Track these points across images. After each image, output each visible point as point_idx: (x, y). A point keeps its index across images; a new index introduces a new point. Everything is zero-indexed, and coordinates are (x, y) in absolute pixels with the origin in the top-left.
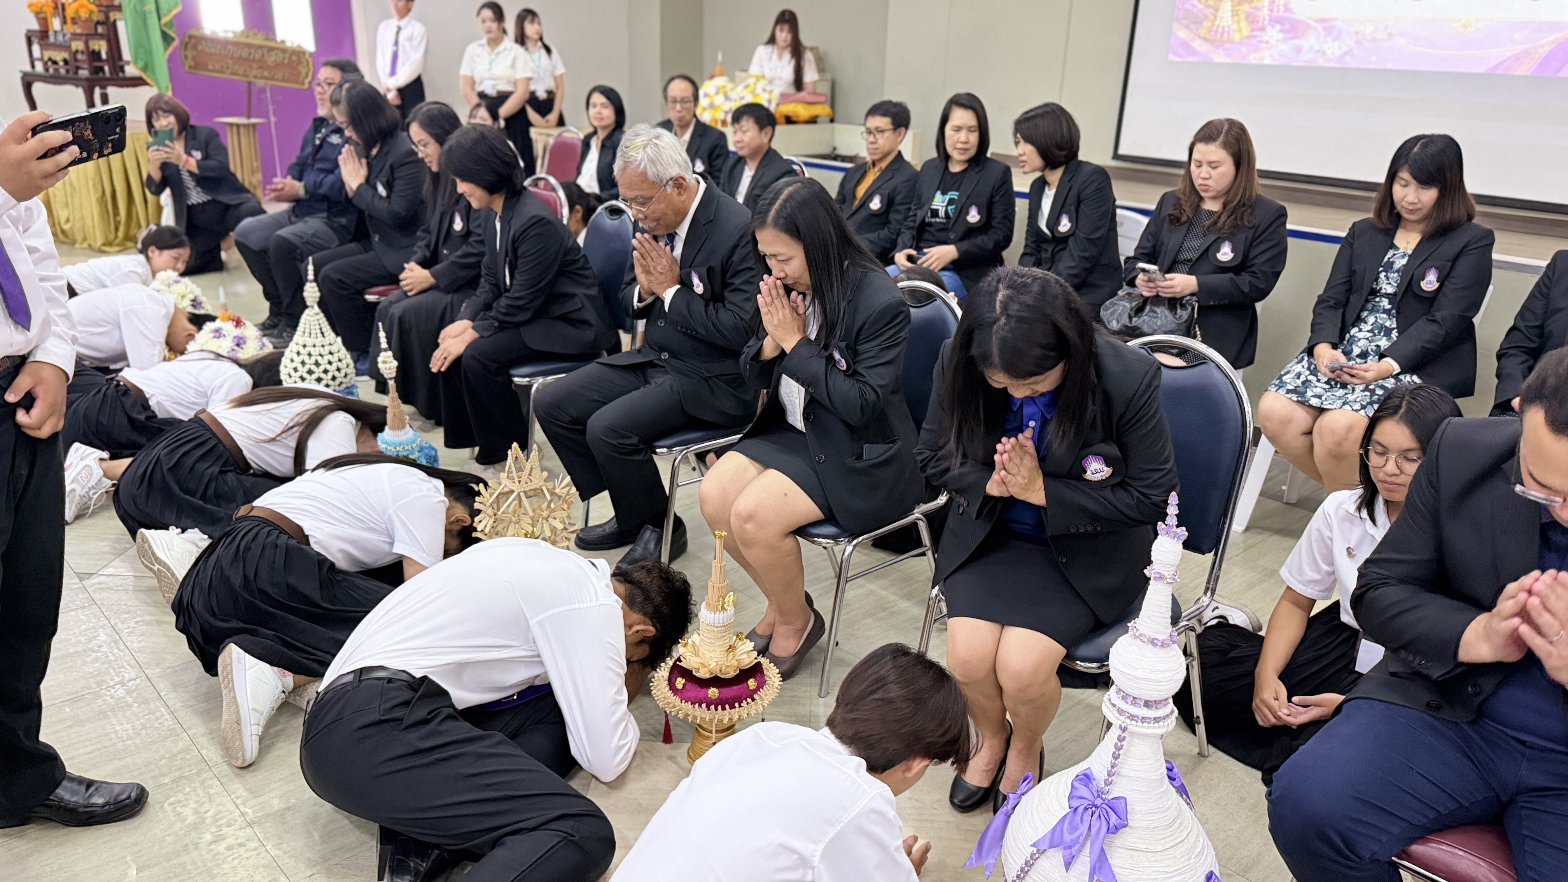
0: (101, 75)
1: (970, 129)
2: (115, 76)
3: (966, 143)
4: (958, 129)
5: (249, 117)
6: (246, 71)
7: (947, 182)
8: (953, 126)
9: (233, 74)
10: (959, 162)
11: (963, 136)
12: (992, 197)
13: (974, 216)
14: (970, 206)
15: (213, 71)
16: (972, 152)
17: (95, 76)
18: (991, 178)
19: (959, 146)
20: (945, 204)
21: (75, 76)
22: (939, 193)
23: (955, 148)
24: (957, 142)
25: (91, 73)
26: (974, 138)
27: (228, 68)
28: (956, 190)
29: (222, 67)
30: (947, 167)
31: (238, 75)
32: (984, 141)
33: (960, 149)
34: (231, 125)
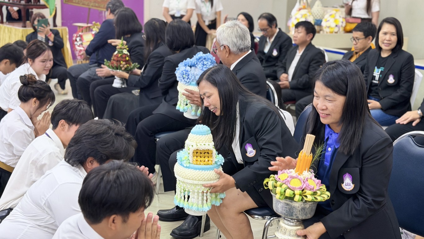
0: (30, 3)
1: (392, 34)
2: (35, 4)
3: (389, 41)
4: (385, 34)
5: (88, 24)
6: (88, 3)
7: (380, 62)
8: (383, 32)
9: (83, 4)
10: (387, 50)
11: (388, 37)
12: (401, 70)
13: (391, 80)
14: (390, 74)
15: (75, 3)
16: (393, 46)
17: (27, 4)
18: (401, 60)
19: (385, 42)
20: (379, 73)
21: (19, 4)
22: (376, 67)
23: (384, 43)
24: (385, 40)
25: (26, 2)
26: (394, 38)
27: (81, 2)
28: (384, 67)
29: (79, 1)
30: (380, 54)
31: (85, 5)
32: (400, 41)
33: (386, 43)
34: (80, 27)
